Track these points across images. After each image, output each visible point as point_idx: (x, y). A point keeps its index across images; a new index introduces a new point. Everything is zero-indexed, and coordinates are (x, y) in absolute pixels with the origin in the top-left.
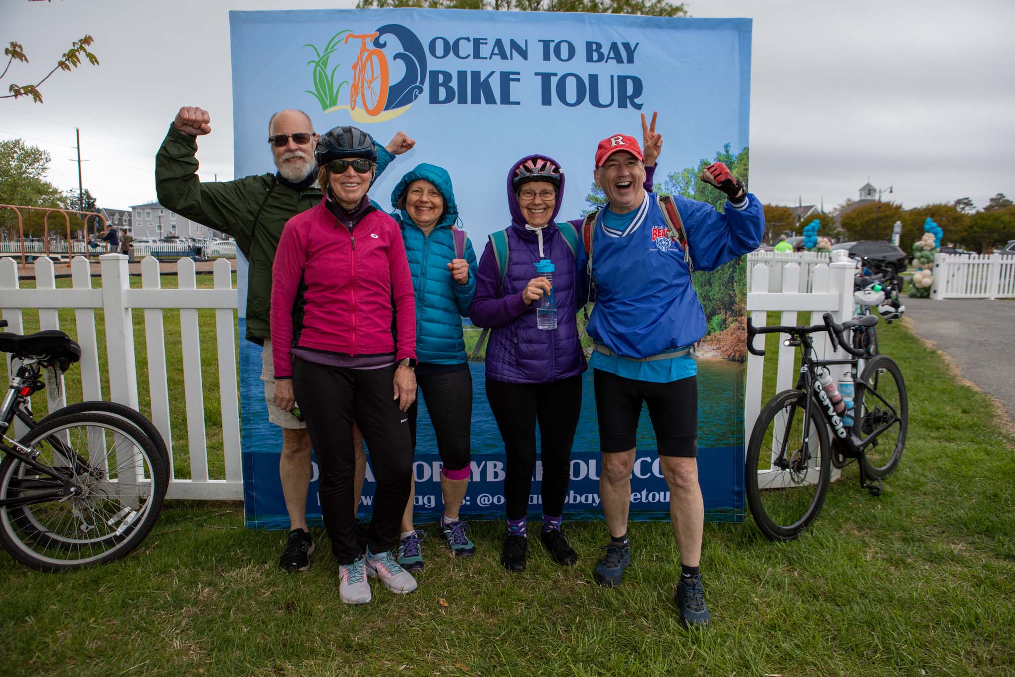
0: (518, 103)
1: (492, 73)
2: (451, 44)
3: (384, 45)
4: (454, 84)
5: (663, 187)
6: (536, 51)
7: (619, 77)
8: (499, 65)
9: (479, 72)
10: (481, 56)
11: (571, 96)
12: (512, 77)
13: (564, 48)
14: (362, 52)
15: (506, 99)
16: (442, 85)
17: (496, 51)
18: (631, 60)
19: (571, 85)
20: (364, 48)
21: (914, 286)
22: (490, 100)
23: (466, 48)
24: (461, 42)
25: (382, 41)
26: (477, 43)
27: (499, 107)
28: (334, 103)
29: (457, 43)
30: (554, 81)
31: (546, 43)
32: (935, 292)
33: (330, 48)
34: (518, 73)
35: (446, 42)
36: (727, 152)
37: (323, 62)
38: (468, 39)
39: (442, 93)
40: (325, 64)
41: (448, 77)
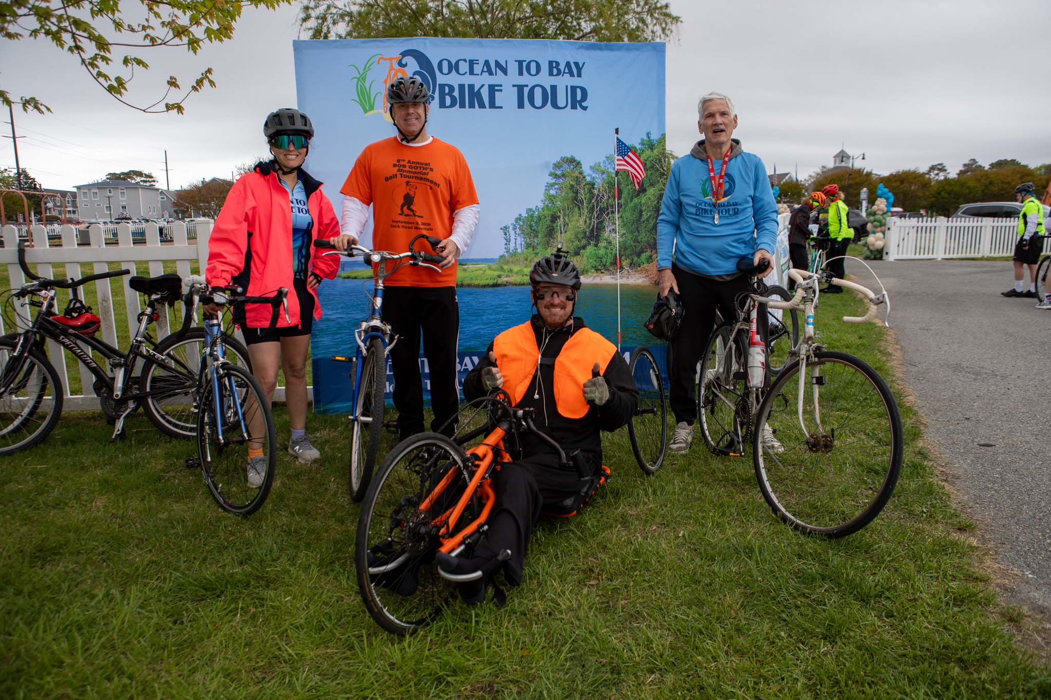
0: (501, 107)
1: (483, 85)
2: (453, 64)
3: (405, 65)
4: (456, 94)
5: (602, 164)
6: (513, 68)
7: (571, 87)
8: (487, 80)
9: (473, 85)
10: (475, 73)
11: (538, 101)
12: (496, 88)
13: (533, 66)
14: (390, 71)
15: (492, 105)
16: (447, 94)
17: (485, 69)
18: (579, 75)
19: (538, 93)
20: (391, 68)
21: (868, 248)
22: (482, 106)
23: (464, 67)
24: (461, 62)
25: (404, 62)
26: (472, 63)
27: (488, 110)
28: (371, 108)
29: (457, 63)
30: (526, 90)
31: (520, 63)
32: (887, 253)
33: (367, 68)
34: (501, 86)
35: (450, 63)
36: (649, 137)
37: (362, 78)
38: (465, 60)
39: (448, 100)
40: (364, 79)
41: (452, 88)
